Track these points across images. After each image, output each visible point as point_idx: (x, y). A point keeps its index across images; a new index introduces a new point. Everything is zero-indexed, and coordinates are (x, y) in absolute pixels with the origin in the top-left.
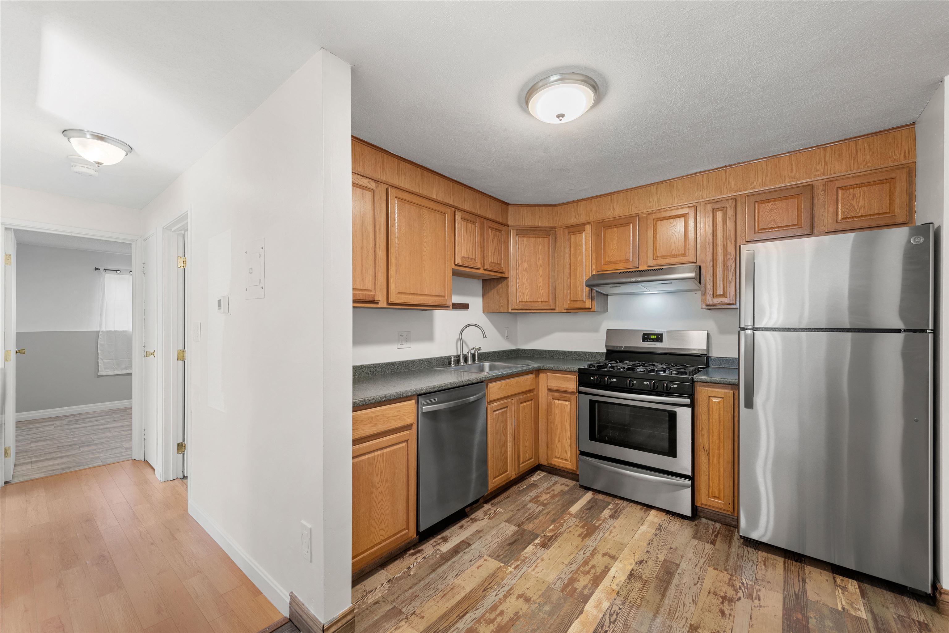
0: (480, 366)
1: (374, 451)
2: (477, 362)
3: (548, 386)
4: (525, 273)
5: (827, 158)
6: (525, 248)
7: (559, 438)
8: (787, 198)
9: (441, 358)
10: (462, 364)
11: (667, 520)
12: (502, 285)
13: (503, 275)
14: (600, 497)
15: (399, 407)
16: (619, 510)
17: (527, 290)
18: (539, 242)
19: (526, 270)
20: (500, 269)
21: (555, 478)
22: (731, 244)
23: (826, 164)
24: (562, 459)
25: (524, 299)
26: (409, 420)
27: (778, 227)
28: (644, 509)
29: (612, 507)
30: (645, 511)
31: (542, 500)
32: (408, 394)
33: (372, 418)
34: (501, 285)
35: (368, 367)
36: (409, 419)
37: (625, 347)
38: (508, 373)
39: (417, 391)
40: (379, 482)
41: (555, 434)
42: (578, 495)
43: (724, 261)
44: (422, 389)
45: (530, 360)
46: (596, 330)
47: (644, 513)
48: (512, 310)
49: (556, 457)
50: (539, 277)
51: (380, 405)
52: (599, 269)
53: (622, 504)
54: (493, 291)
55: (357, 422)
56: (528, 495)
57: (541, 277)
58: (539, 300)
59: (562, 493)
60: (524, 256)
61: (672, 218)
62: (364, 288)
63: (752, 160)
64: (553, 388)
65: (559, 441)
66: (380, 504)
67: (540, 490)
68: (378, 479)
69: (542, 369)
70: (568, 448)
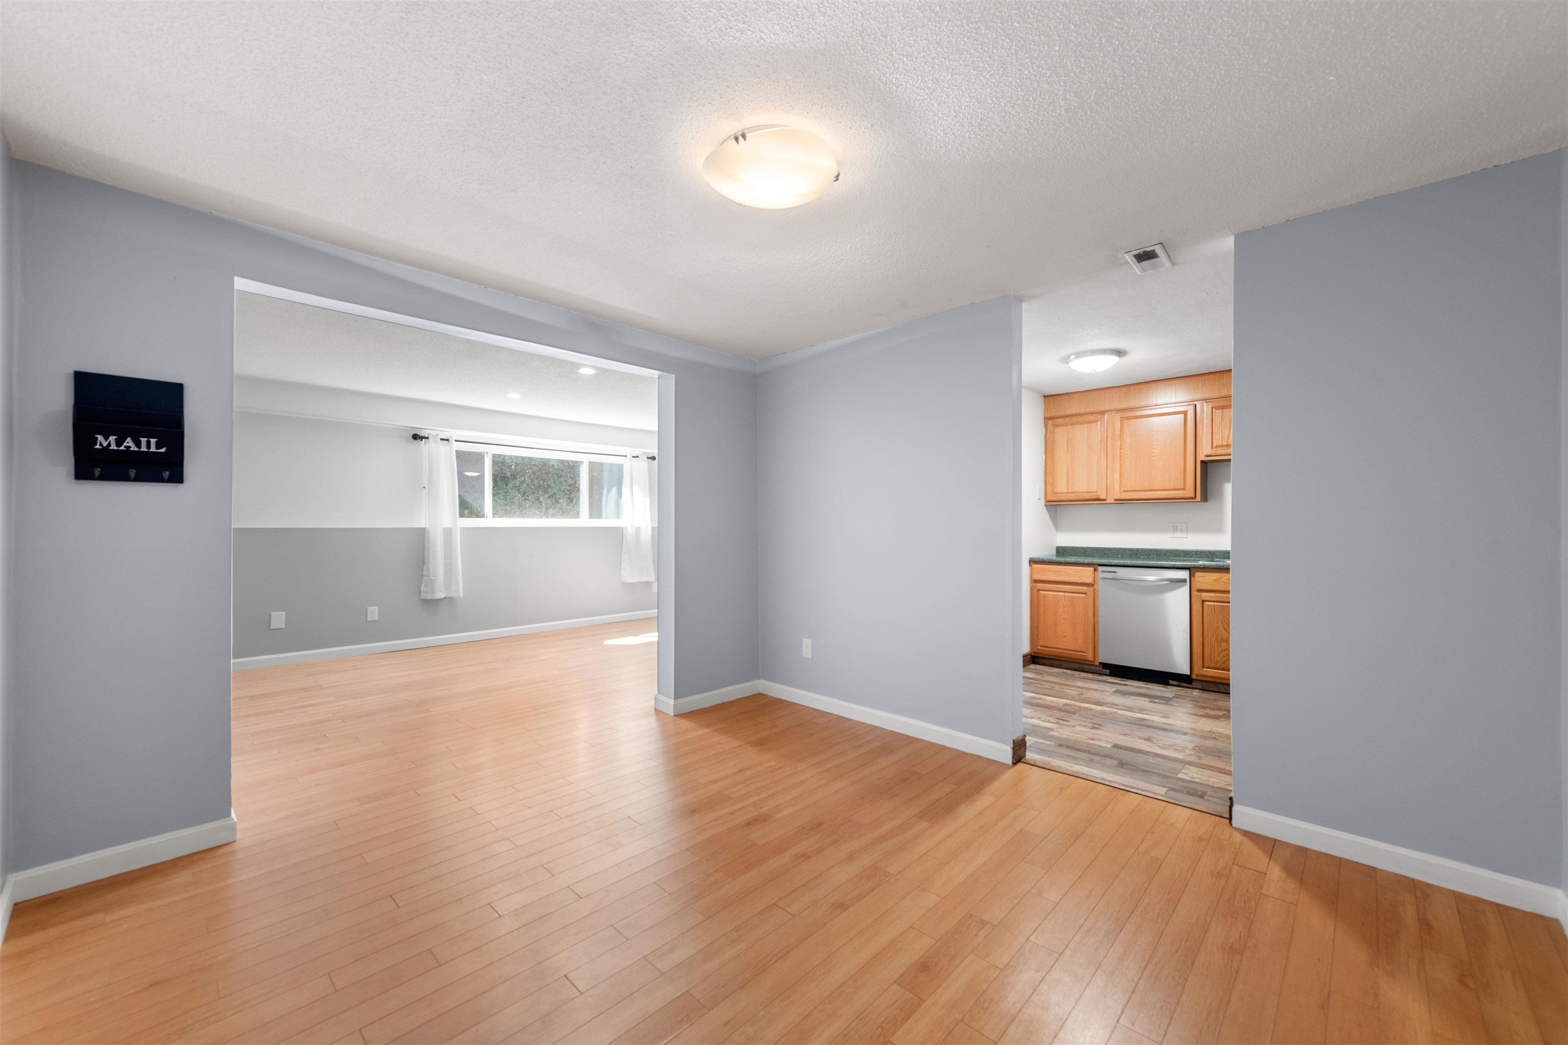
62: (1090, 491)
66: (1063, 626)
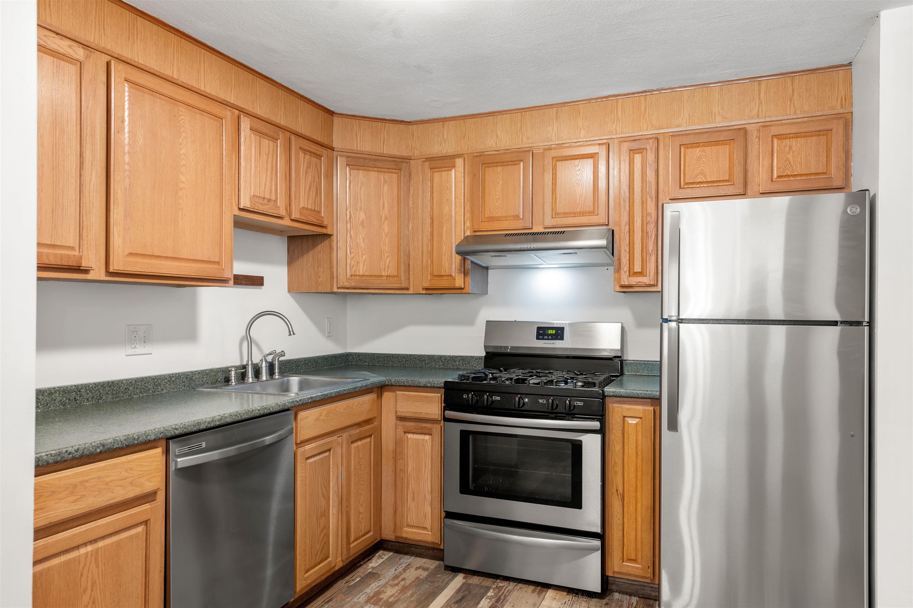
0: (282, 384)
1: (78, 547)
2: (277, 377)
3: (396, 411)
4: (360, 229)
5: (762, 96)
6: (361, 188)
7: (414, 494)
8: (717, 143)
9: (211, 370)
10: (250, 380)
11: (569, 602)
12: (322, 247)
13: (324, 231)
14: (475, 580)
15: (129, 462)
16: (502, 597)
17: (364, 257)
18: (384, 179)
19: (362, 223)
20: (319, 220)
21: (407, 560)
22: (652, 201)
23: (761, 103)
24: (418, 527)
25: (359, 271)
26: (151, 484)
27: (707, 182)
28: (538, 590)
29: (493, 594)
30: (539, 594)
31: (385, 598)
32: (149, 437)
33: (75, 486)
34: (319, 247)
35: (65, 391)
36: (150, 481)
37: (512, 348)
38: (331, 393)
39: (167, 430)
40: (89, 603)
41: (408, 488)
42: (442, 582)
43: (642, 225)
44: (177, 427)
45: (368, 371)
46: (470, 322)
47: (537, 596)
48: (338, 288)
49: (409, 526)
50: (384, 235)
51: (91, 460)
52: (476, 228)
53: (507, 587)
54: (306, 257)
55: (42, 496)
56: (363, 592)
57: (386, 236)
58: (383, 274)
59: (418, 582)
60: (359, 201)
61: (577, 159)
62: (60, 244)
63: (677, 86)
64: (404, 415)
65: (414, 499)
67: (382, 582)
68: (86, 599)
69: (387, 385)
70: (428, 510)
